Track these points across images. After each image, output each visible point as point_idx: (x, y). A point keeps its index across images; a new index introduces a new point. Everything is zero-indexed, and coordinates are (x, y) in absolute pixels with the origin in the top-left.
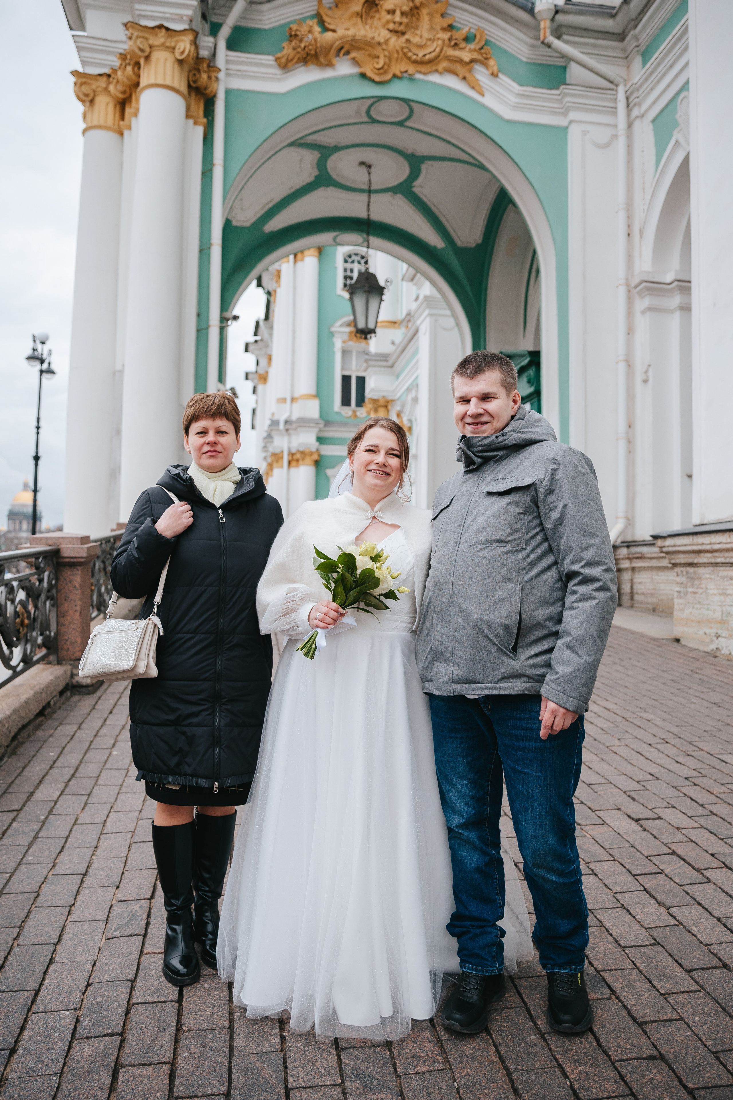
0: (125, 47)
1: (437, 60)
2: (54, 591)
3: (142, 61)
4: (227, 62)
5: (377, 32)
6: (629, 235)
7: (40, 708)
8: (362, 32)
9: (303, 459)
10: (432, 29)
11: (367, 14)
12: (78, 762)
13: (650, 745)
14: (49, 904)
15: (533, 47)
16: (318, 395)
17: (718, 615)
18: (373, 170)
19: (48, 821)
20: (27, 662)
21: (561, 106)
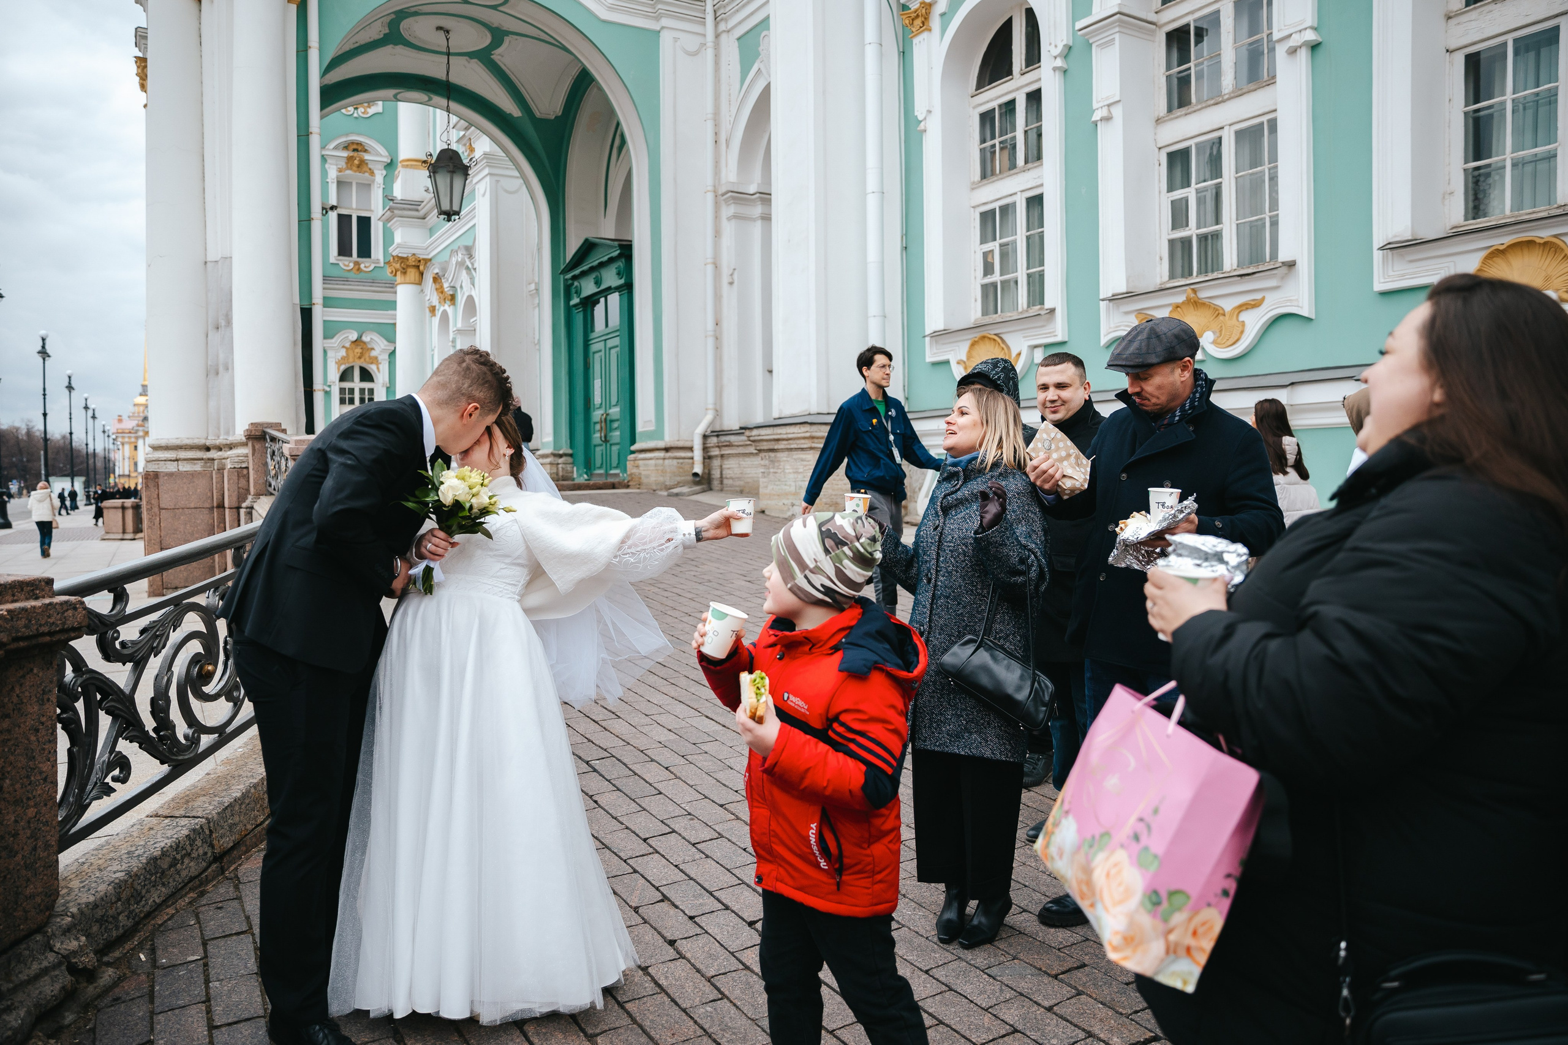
6: (716, 142)
18: (451, 35)
21: (654, 11)
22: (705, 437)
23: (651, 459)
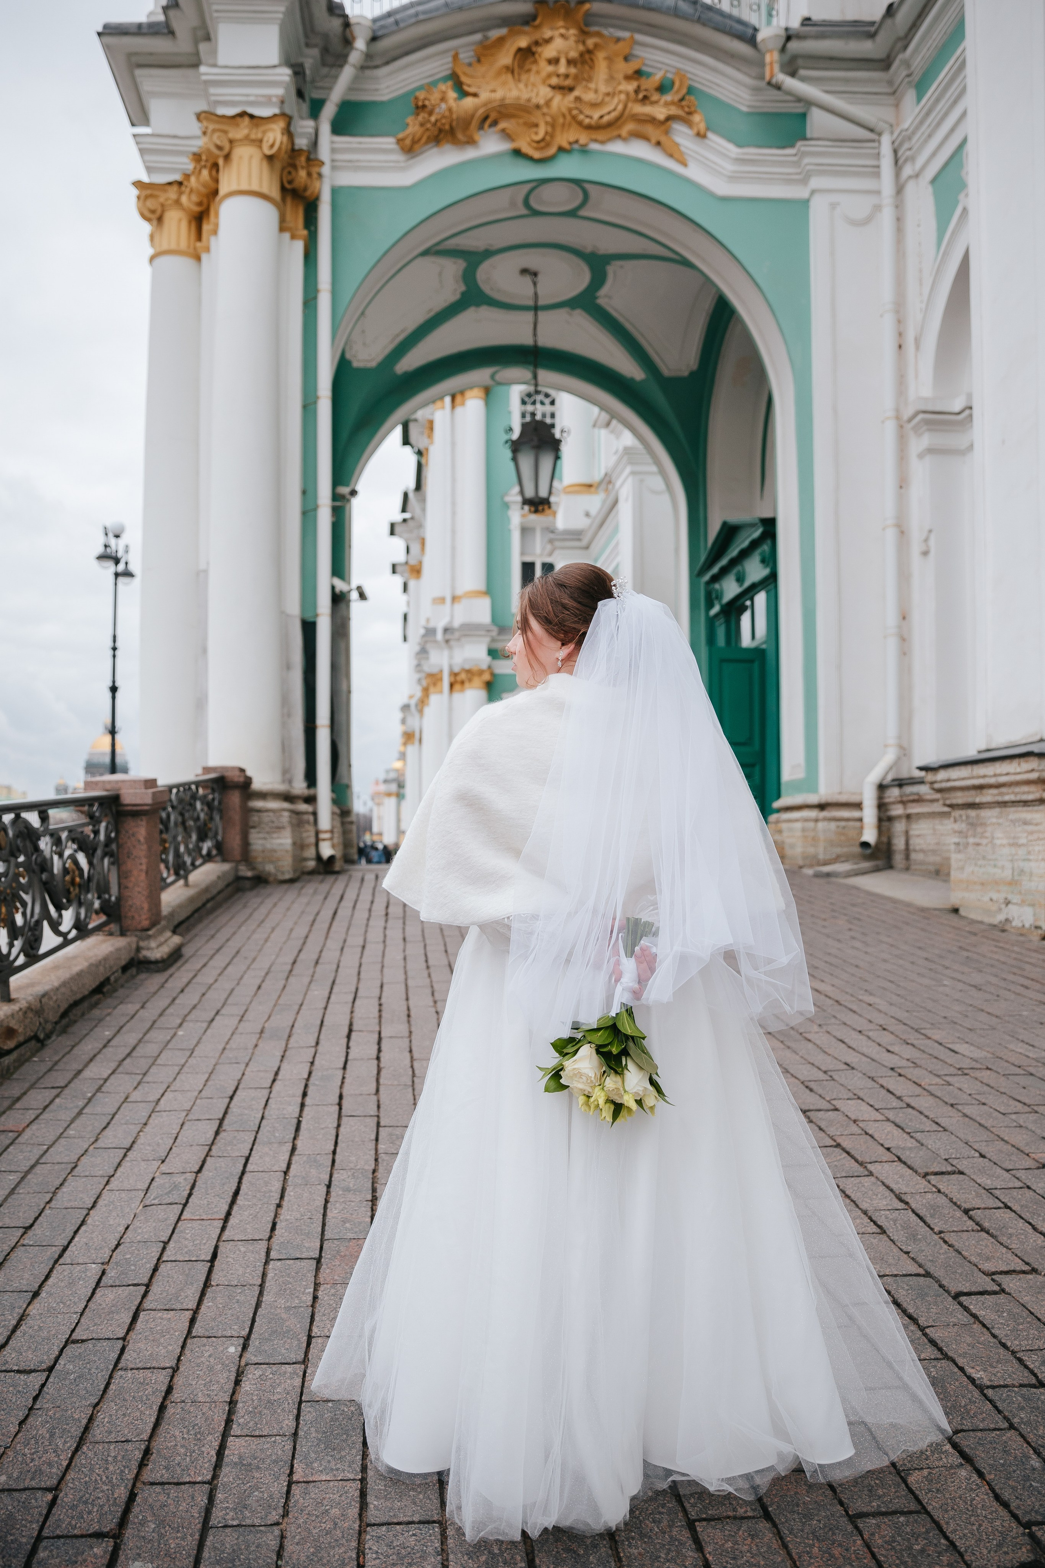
0: (199, 144)
1: (619, 122)
2: (114, 846)
3: (221, 162)
4: (333, 151)
5: (535, 90)
6: (900, 347)
7: (97, 983)
8: (514, 93)
9: (470, 680)
10: (611, 78)
11: (521, 67)
12: (135, 1042)
13: (860, 1032)
14: (87, 1174)
15: (756, 90)
16: (489, 591)
17: (1007, 874)
18: (540, 278)
19: (95, 1098)
20: (82, 930)
21: (799, 170)
22: (882, 788)
23: (797, 820)
